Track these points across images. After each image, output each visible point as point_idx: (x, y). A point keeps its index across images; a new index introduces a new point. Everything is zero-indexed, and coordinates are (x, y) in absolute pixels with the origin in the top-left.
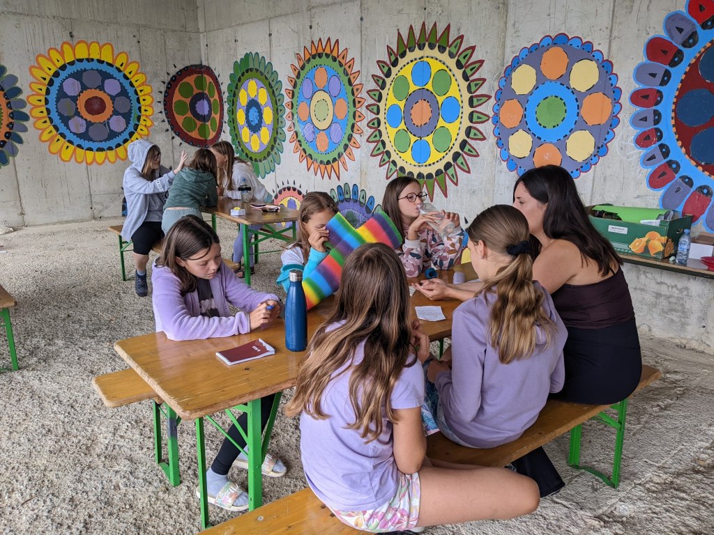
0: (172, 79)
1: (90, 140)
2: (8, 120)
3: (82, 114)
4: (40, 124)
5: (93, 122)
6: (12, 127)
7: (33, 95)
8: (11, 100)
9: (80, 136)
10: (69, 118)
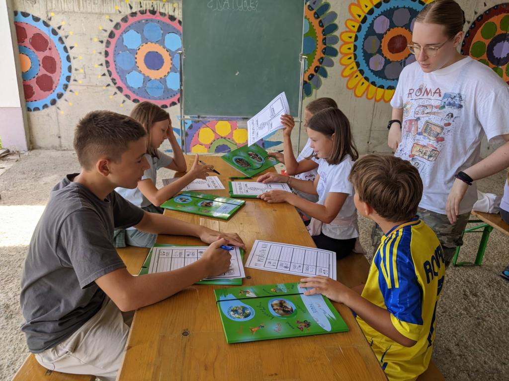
0: (478, 18)
1: (385, 78)
2: (320, 54)
3: (383, 52)
4: (345, 61)
5: (391, 60)
6: (322, 61)
7: (346, 32)
8: (327, 37)
9: (376, 73)
10: (371, 55)
